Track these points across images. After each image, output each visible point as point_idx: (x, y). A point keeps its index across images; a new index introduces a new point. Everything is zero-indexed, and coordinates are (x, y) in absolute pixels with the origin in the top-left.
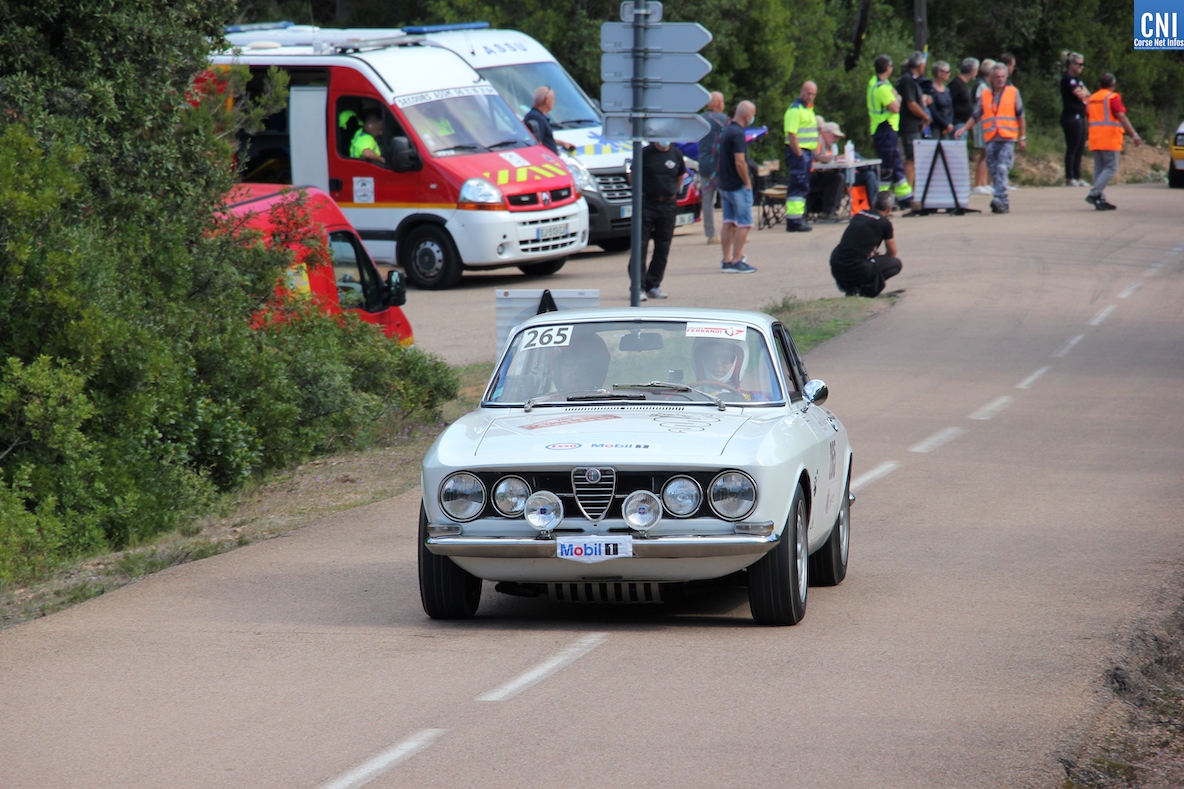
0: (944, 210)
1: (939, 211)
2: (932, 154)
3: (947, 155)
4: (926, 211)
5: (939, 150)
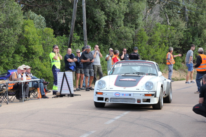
0: (67, 95)
1: (66, 95)
2: (62, 77)
3: (67, 77)
4: (62, 96)
5: (65, 75)
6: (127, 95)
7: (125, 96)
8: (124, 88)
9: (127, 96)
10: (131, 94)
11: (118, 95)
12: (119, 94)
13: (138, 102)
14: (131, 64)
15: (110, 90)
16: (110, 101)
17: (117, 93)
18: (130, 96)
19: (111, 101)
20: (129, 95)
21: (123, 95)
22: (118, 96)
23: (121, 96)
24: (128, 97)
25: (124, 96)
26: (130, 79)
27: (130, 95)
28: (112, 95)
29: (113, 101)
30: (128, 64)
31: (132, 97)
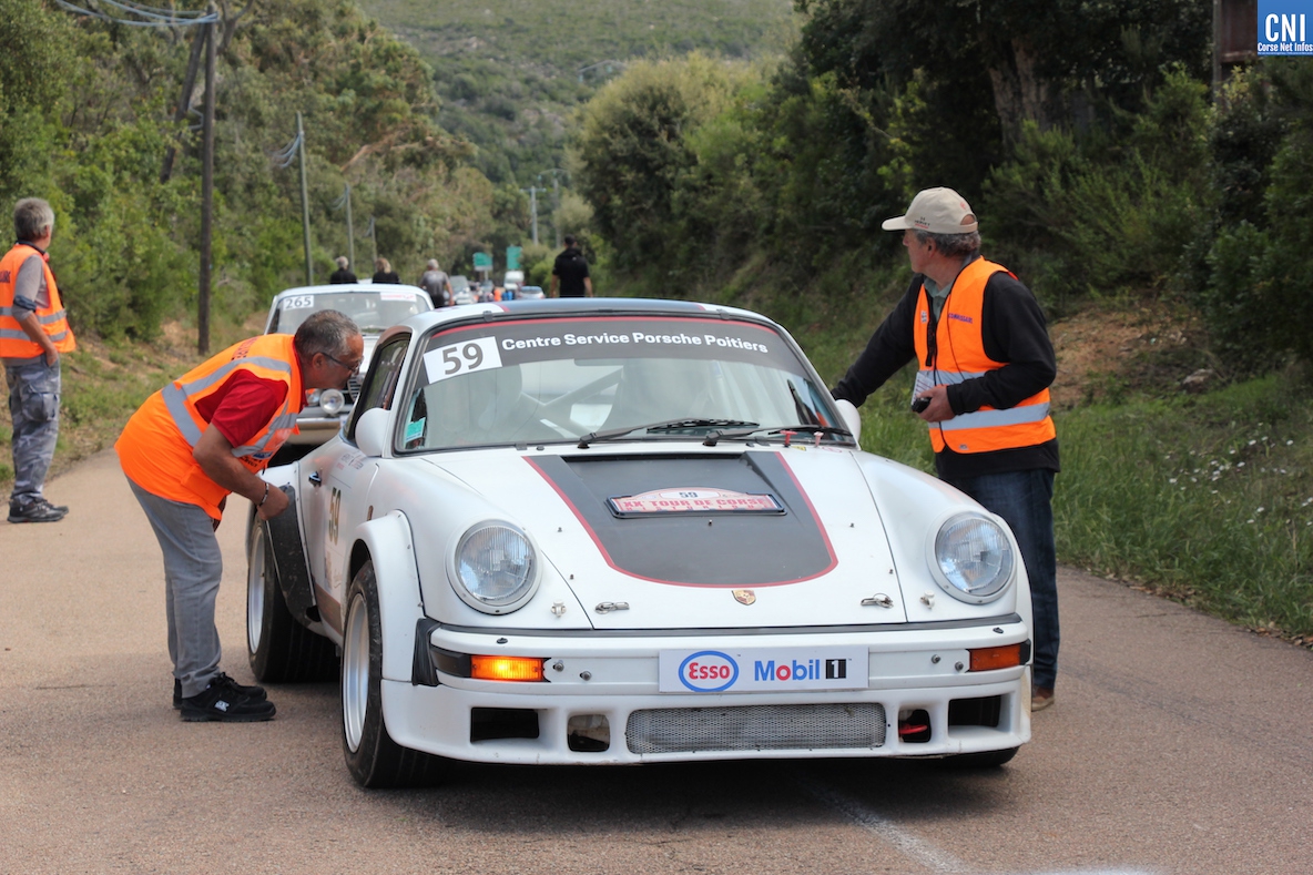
6: (811, 672)
7: (790, 684)
8: (742, 601)
9: (807, 683)
10: (842, 663)
11: (714, 672)
12: (729, 666)
13: (907, 738)
14: (581, 340)
15: (601, 621)
16: (631, 748)
17: (702, 661)
18: (836, 683)
19: (638, 743)
20: (829, 674)
21: (764, 670)
22: (719, 682)
23: (748, 688)
24: (821, 688)
25: (777, 684)
26: (710, 497)
27: (836, 668)
28: (649, 683)
29: (659, 743)
30: (556, 341)
31: (850, 684)
